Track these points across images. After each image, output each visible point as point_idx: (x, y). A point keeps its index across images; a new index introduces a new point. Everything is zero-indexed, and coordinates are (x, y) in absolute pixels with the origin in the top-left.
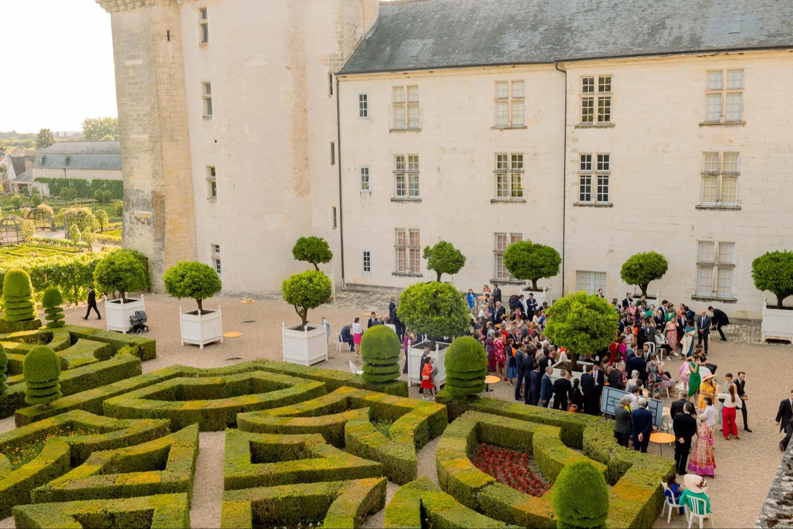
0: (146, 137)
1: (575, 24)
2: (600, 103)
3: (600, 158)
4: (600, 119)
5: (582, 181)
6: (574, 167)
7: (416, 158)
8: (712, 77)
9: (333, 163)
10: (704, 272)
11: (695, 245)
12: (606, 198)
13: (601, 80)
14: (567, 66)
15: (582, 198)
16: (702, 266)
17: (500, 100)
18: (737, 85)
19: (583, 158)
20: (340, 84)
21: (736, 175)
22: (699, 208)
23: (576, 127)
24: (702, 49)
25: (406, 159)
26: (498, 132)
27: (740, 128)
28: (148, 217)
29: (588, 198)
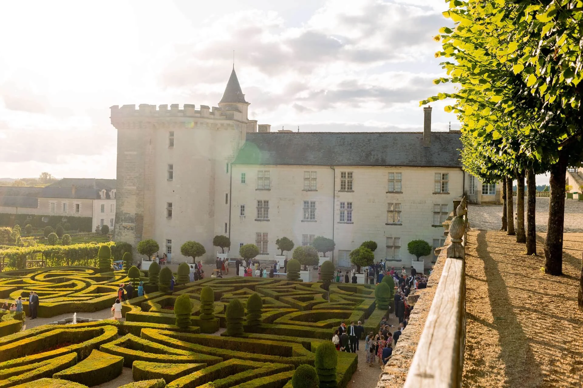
0: (135, 188)
1: (336, 150)
2: (348, 182)
3: (348, 204)
4: (348, 188)
5: (341, 213)
6: (338, 207)
7: (268, 202)
8: (390, 175)
9: (227, 203)
10: (389, 250)
11: (385, 239)
12: (351, 220)
13: (348, 174)
14: (335, 167)
15: (341, 220)
16: (388, 247)
17: (306, 179)
18: (399, 178)
19: (341, 203)
20: (233, 168)
21: (400, 212)
22: (387, 224)
23: (339, 191)
24: (387, 164)
25: (263, 202)
26: (305, 192)
27: (401, 194)
28: (132, 226)
29: (343, 220)
